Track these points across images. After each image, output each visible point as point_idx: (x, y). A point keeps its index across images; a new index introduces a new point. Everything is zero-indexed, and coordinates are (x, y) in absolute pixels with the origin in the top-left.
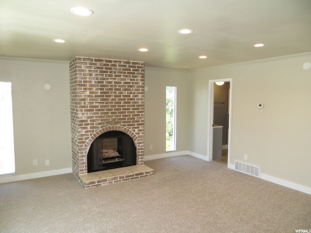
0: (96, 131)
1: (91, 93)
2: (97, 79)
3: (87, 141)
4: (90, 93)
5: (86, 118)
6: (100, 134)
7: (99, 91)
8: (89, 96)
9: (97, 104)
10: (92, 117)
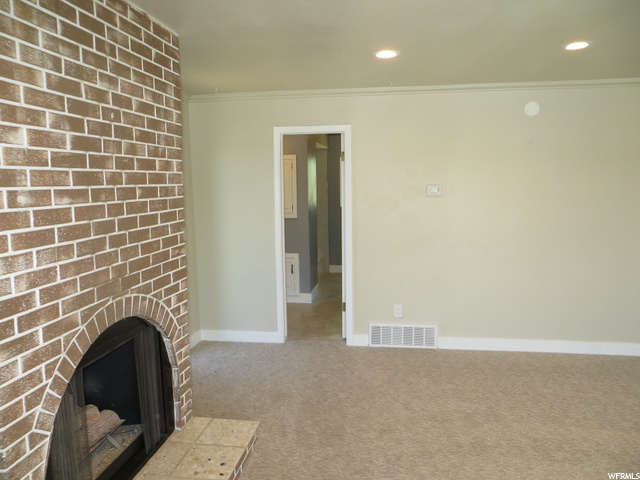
0: (67, 341)
1: (38, 138)
2: (57, 66)
3: (39, 409)
4: (32, 143)
5: (23, 284)
6: (82, 351)
7: (69, 135)
8: (31, 158)
9: (64, 203)
10: (48, 274)
